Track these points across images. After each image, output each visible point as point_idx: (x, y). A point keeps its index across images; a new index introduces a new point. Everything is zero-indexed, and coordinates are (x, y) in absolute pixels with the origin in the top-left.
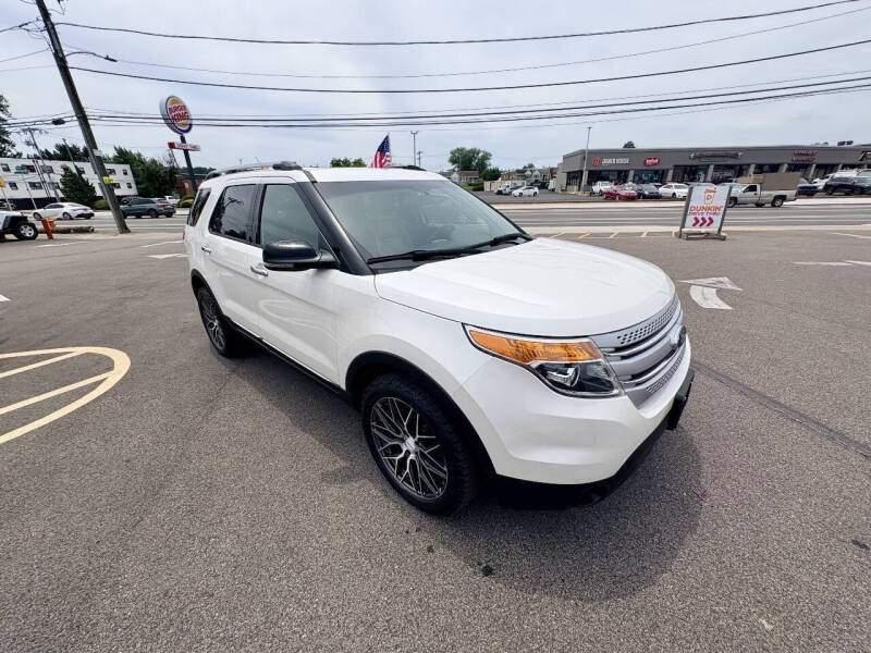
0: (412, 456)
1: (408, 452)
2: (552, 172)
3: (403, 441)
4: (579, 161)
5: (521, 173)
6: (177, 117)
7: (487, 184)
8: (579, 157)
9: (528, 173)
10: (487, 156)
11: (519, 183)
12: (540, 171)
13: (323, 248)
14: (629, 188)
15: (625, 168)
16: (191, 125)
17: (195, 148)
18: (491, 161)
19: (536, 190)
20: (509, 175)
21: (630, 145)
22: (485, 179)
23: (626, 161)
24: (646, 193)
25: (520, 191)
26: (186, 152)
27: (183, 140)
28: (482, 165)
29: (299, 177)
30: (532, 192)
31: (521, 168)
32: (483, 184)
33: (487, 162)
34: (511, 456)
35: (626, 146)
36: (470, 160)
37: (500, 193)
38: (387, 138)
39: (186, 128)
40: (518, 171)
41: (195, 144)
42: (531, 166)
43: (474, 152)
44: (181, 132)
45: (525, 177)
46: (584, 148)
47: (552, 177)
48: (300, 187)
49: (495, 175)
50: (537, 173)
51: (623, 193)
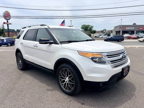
0: (67, 82)
1: (67, 81)
2: (112, 31)
3: (65, 79)
4: (119, 28)
5: (102, 32)
6: (7, 16)
7: (92, 35)
8: (119, 27)
9: (104, 31)
10: (92, 27)
11: (102, 34)
12: (108, 31)
13: (51, 40)
14: (134, 36)
15: (133, 30)
16: (10, 18)
17: (10, 24)
18: (93, 28)
19: (107, 36)
20: (99, 32)
21: (135, 24)
22: (92, 33)
23: (133, 28)
24: (140, 37)
25: (102, 36)
26: (8, 25)
27: (8, 22)
28: (91, 29)
29: (46, 27)
30: (105, 36)
31: (102, 30)
32: (91, 34)
33: (92, 28)
34: (87, 76)
35: (133, 24)
36: (87, 28)
37: (96, 37)
38: (64, 20)
39: (8, 19)
40: (101, 31)
41: (10, 23)
42: (105, 30)
43: (88, 26)
44: (7, 20)
45: (104, 33)
46: (120, 25)
47: (112, 33)
48: (46, 29)
49: (94, 32)
50: (107, 31)
51: (133, 37)
